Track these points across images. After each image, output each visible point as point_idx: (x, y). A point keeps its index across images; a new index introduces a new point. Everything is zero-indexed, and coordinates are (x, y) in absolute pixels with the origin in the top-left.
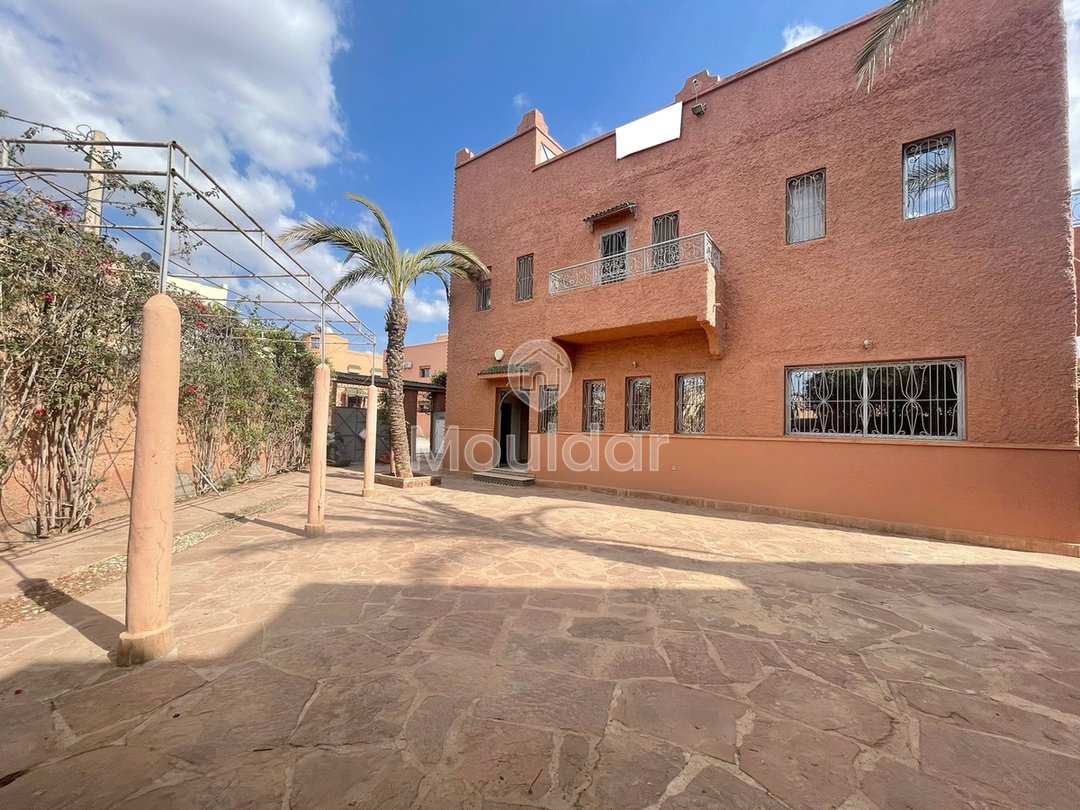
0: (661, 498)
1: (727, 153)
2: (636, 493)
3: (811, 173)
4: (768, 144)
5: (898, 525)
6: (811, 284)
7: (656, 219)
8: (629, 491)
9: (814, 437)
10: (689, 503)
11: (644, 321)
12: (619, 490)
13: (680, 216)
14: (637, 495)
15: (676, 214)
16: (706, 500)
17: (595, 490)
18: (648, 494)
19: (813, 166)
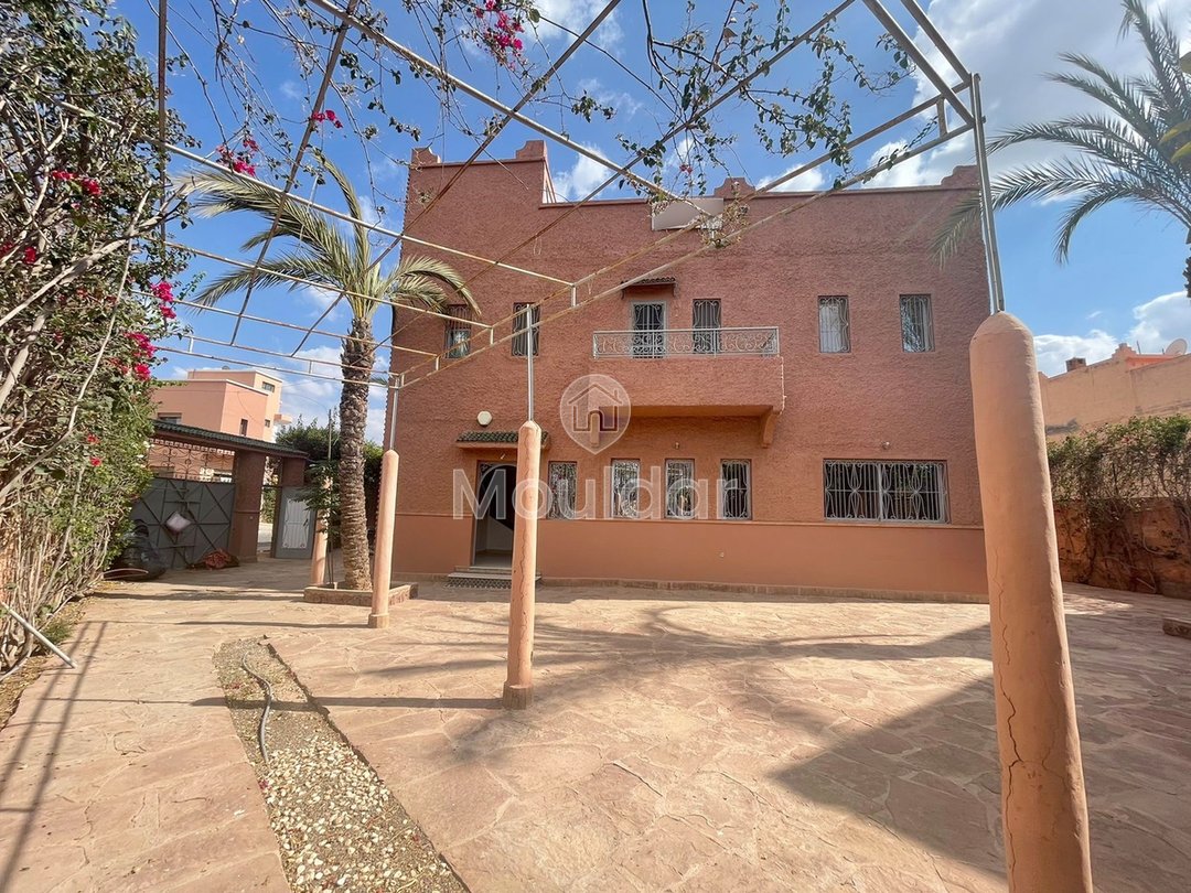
0: (710, 588)
1: (767, 259)
2: (679, 585)
3: (837, 297)
4: (802, 261)
5: (914, 593)
6: (842, 390)
7: (696, 302)
8: (671, 582)
9: (849, 522)
10: (739, 590)
11: (717, 403)
12: (659, 582)
13: (723, 304)
14: (681, 587)
15: (717, 301)
16: (757, 586)
17: (629, 585)
18: (694, 584)
19: (838, 291)
